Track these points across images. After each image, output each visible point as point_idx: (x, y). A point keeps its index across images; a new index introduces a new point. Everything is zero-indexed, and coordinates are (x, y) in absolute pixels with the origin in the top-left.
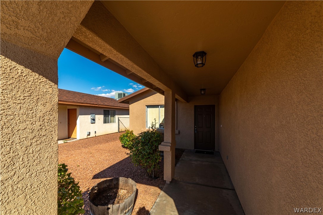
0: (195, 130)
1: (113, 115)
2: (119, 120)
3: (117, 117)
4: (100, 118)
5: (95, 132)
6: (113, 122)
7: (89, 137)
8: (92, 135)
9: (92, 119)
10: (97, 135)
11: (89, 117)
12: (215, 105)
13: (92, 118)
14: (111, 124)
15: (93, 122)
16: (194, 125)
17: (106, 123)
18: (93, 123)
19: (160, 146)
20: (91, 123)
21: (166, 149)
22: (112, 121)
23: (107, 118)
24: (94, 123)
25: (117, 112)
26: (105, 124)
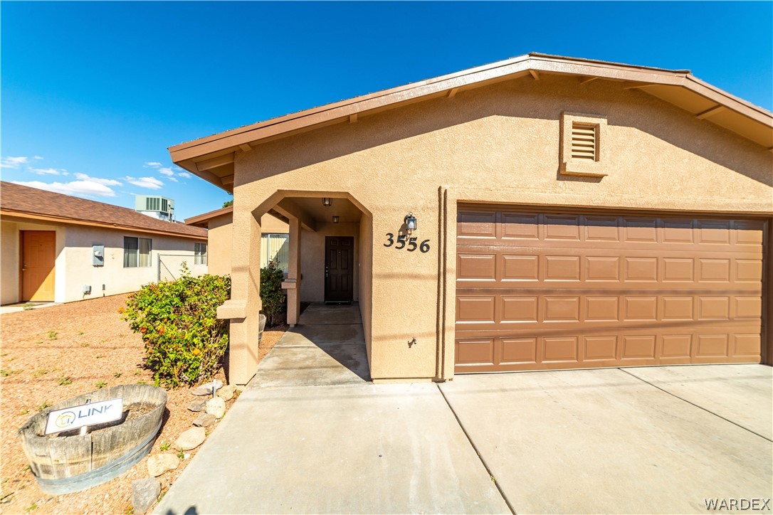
0: (326, 273)
1: (147, 250)
2: (160, 261)
3: (154, 253)
4: (115, 255)
5: (104, 286)
6: (146, 265)
7: (87, 297)
8: (97, 292)
9: (96, 257)
10: (107, 293)
11: (88, 253)
12: (353, 238)
13: (97, 254)
14: (141, 269)
15: (99, 262)
16: (324, 265)
17: (128, 266)
18: (98, 266)
19: (283, 283)
20: (95, 266)
21: (290, 286)
22: (142, 263)
23: (130, 255)
24: (102, 266)
25: (155, 242)
26: (126, 269)
